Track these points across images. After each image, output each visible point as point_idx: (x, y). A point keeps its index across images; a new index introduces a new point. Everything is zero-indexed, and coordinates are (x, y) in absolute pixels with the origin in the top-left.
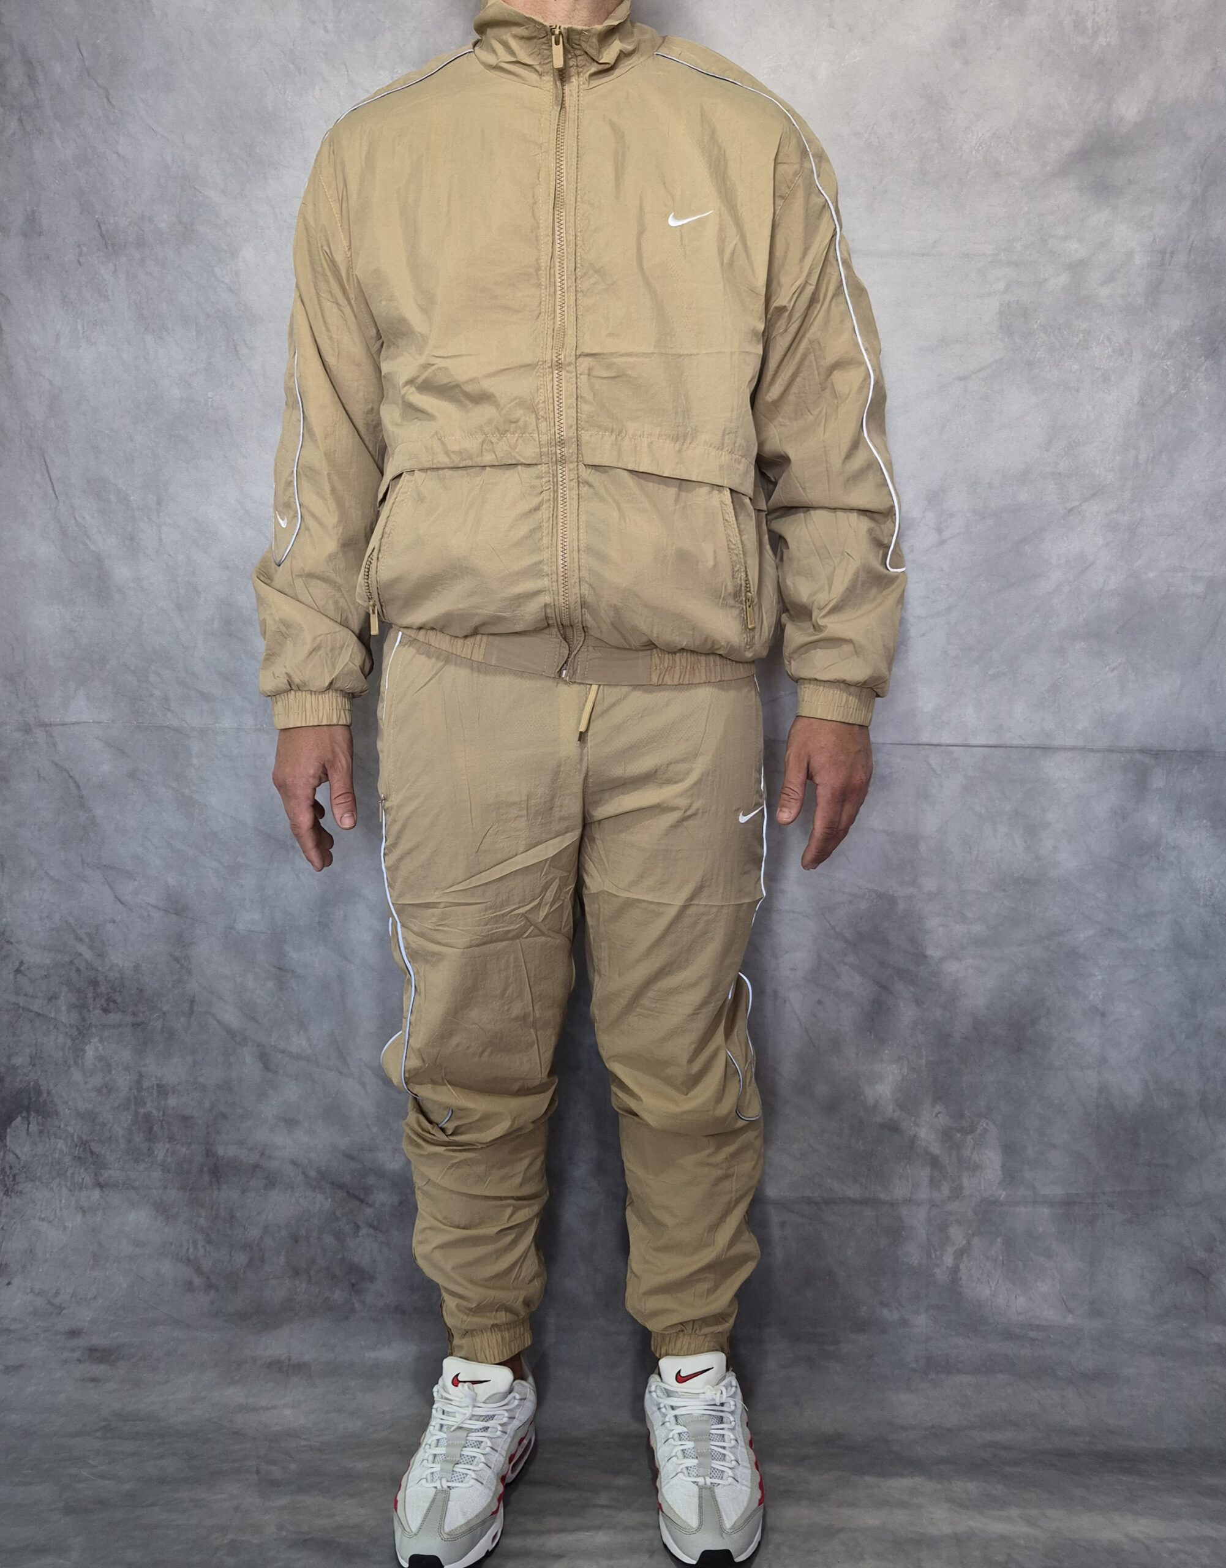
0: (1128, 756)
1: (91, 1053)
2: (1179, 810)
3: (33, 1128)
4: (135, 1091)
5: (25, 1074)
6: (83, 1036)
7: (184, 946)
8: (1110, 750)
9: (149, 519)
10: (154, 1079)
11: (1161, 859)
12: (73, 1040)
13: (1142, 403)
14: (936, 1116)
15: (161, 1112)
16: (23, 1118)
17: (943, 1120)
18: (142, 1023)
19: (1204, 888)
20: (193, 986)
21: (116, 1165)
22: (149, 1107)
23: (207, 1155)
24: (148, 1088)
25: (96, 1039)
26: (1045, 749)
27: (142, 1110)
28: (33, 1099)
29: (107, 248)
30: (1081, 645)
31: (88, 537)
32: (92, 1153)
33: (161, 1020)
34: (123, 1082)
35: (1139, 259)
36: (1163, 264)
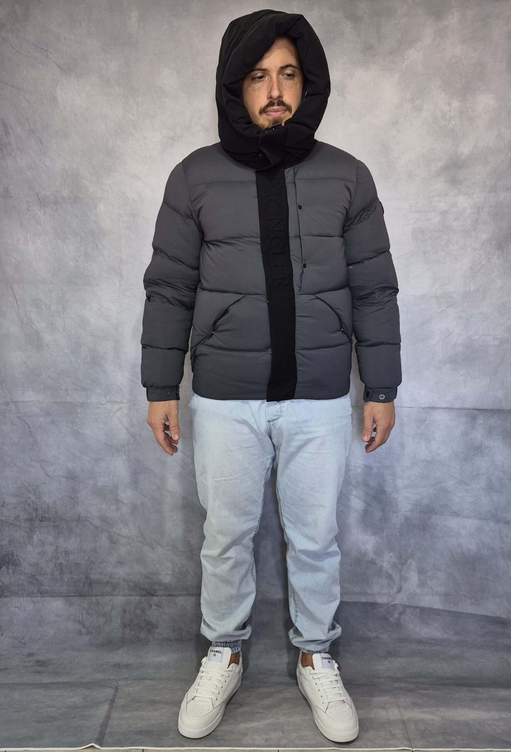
0: (468, 411)
1: (36, 539)
2: (490, 432)
3: (10, 571)
4: (55, 553)
5: (7, 548)
6: (32, 531)
7: (75, 493)
9: (60, 315)
10: (63, 548)
11: (482, 453)
12: (27, 533)
13: (471, 268)
14: (391, 557)
15: (67, 562)
16: (5, 566)
17: (394, 560)
18: (57, 525)
19: (500, 464)
21: (47, 584)
22: (61, 560)
23: (87, 579)
24: (60, 552)
25: (38, 532)
27: (58, 562)
28: (11, 559)
29: (41, 204)
30: (448, 366)
31: (33, 324)
32: (37, 580)
33: (66, 523)
34: (50, 550)
35: (468, 211)
36: (478, 213)
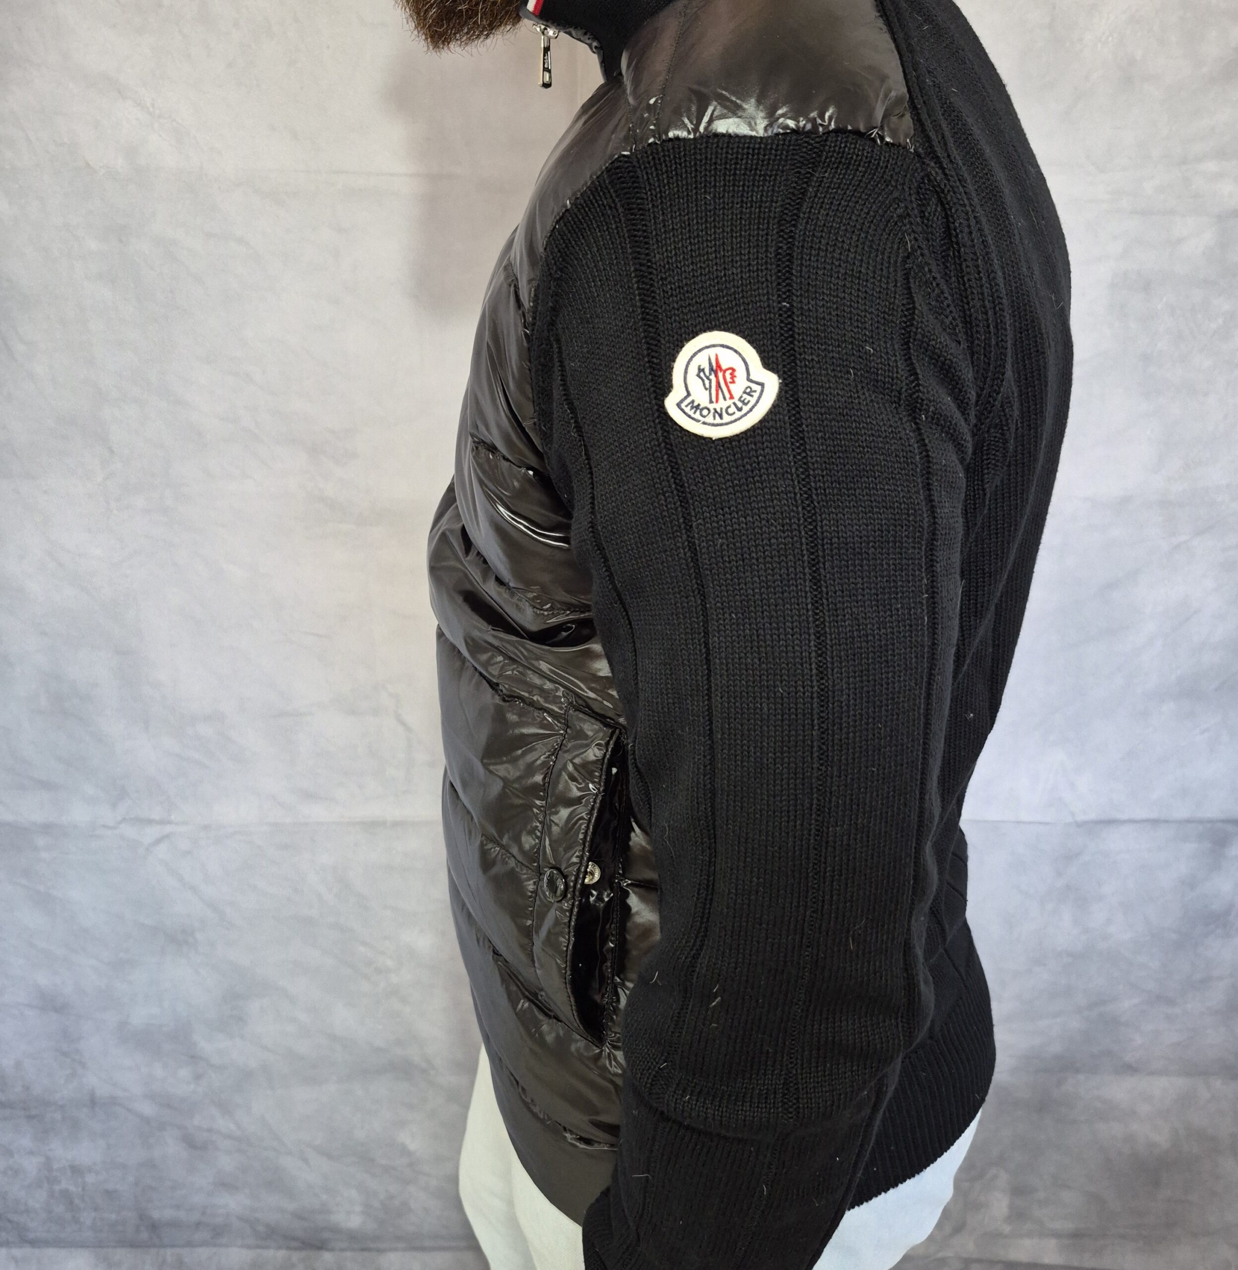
8: (1188, 821)
20: (92, 1080)
26: (1111, 822)
